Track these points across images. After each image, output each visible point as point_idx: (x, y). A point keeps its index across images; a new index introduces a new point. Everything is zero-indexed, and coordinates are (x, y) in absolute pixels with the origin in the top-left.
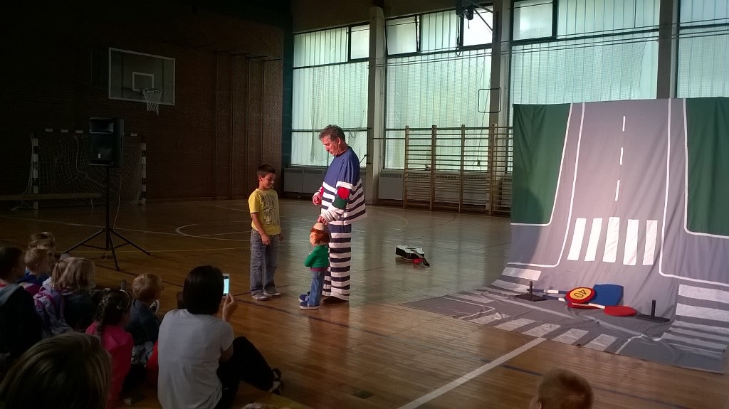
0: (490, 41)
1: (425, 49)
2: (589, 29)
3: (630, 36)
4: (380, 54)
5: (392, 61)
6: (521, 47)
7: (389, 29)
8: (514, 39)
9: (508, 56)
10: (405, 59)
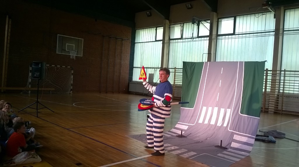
0: (208, 34)
1: (184, 37)
2: (248, 31)
3: (264, 34)
4: (167, 38)
5: (172, 41)
6: (221, 37)
7: (171, 29)
8: (218, 34)
9: (215, 40)
10: (177, 41)
